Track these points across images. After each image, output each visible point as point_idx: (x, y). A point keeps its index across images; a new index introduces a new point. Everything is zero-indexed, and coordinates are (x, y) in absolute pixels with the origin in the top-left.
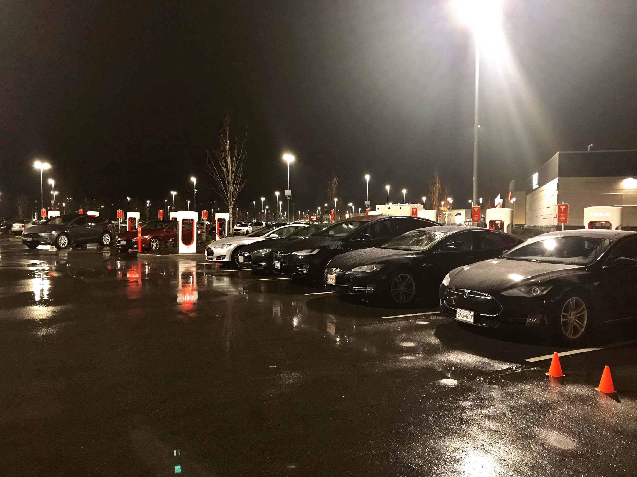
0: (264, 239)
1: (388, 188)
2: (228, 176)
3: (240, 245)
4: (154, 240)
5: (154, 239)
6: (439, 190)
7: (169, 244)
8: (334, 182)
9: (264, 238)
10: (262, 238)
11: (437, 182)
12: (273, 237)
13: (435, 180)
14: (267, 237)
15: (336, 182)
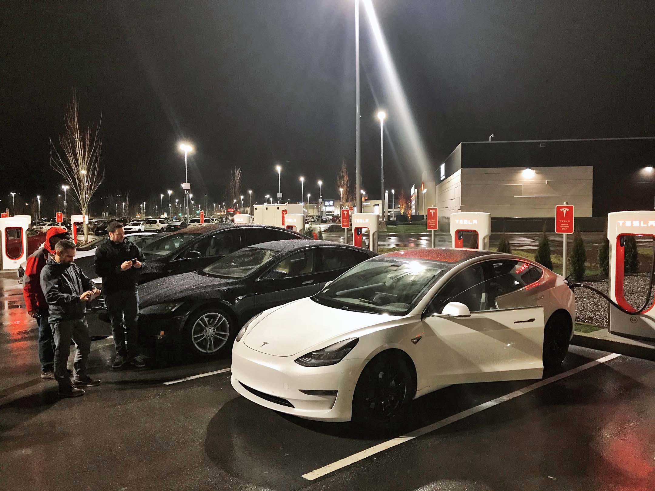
1: (302, 179)
6: (347, 183)
8: (237, 175)
11: (344, 174)
13: (343, 173)
15: (240, 174)
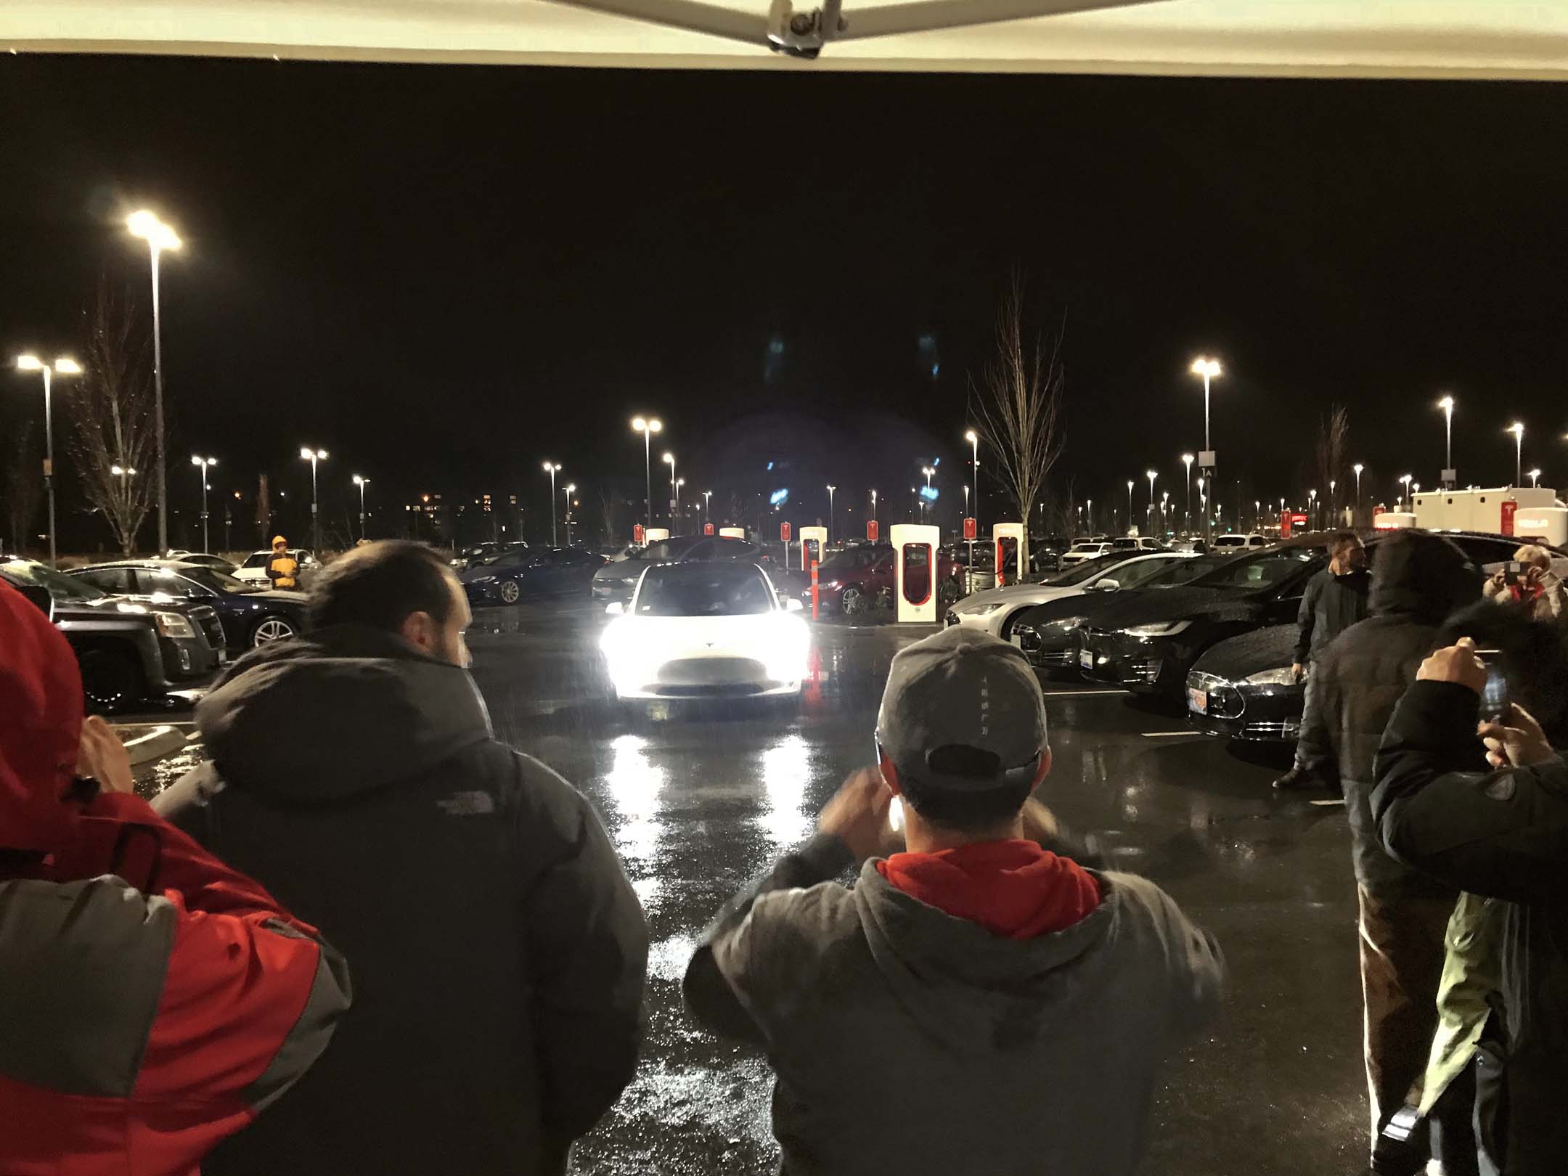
0: (1083, 593)
2: (1018, 433)
3: (1021, 606)
4: (849, 591)
5: (850, 588)
7: (880, 602)
8: (1336, 423)
9: (1083, 589)
10: (1078, 589)
12: (1105, 588)
14: (1091, 588)
